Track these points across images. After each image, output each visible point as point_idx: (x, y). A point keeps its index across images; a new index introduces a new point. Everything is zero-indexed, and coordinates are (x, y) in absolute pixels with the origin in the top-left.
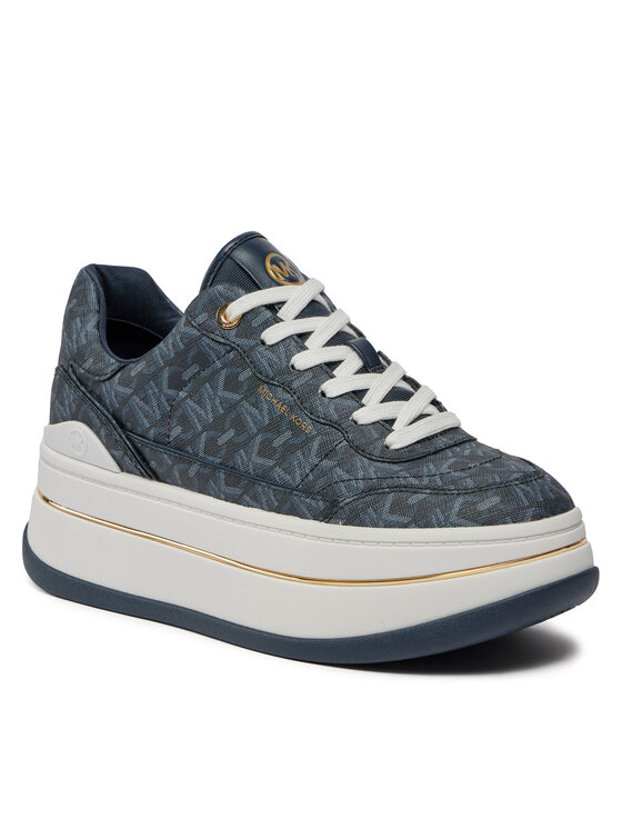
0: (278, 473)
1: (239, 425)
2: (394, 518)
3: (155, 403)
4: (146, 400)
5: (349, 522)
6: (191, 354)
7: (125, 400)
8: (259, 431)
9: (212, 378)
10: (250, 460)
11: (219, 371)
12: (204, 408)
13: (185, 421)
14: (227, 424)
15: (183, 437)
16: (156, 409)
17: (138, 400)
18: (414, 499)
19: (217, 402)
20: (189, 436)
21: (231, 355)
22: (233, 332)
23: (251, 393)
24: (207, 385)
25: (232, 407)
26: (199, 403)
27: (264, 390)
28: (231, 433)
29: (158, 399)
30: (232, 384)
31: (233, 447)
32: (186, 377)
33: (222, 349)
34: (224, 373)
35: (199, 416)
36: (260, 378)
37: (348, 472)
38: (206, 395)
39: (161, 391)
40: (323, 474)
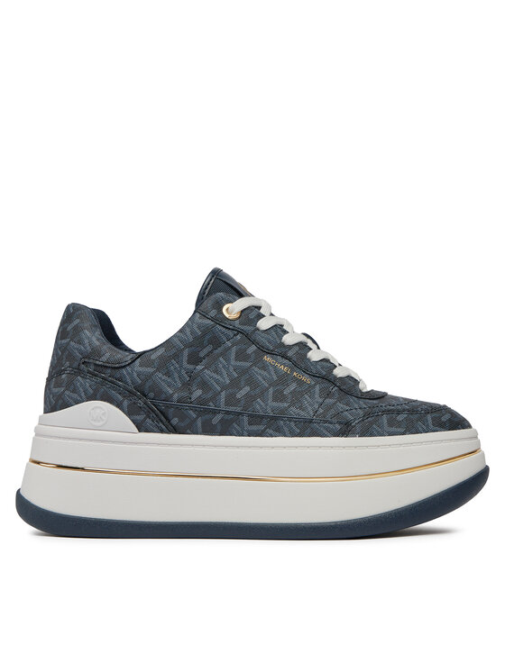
0: (294, 411)
1: (252, 382)
2: (393, 429)
3: (176, 375)
4: (168, 374)
5: (362, 435)
6: (207, 337)
7: (150, 376)
8: (270, 385)
9: (224, 354)
10: (267, 405)
11: (230, 348)
12: (221, 374)
13: (204, 385)
14: (243, 383)
15: (204, 396)
16: (177, 380)
17: (160, 375)
18: (400, 418)
19: (231, 369)
20: (210, 395)
21: (239, 337)
22: (237, 322)
23: (258, 361)
24: (221, 359)
25: (244, 371)
26: (216, 371)
27: (267, 358)
28: (247, 389)
29: (179, 372)
30: (241, 356)
31: (250, 398)
32: (202, 354)
33: (231, 333)
34: (234, 349)
35: (217, 381)
36: (263, 350)
37: (347, 405)
38: (221, 366)
39: (181, 366)
40: (329, 407)
